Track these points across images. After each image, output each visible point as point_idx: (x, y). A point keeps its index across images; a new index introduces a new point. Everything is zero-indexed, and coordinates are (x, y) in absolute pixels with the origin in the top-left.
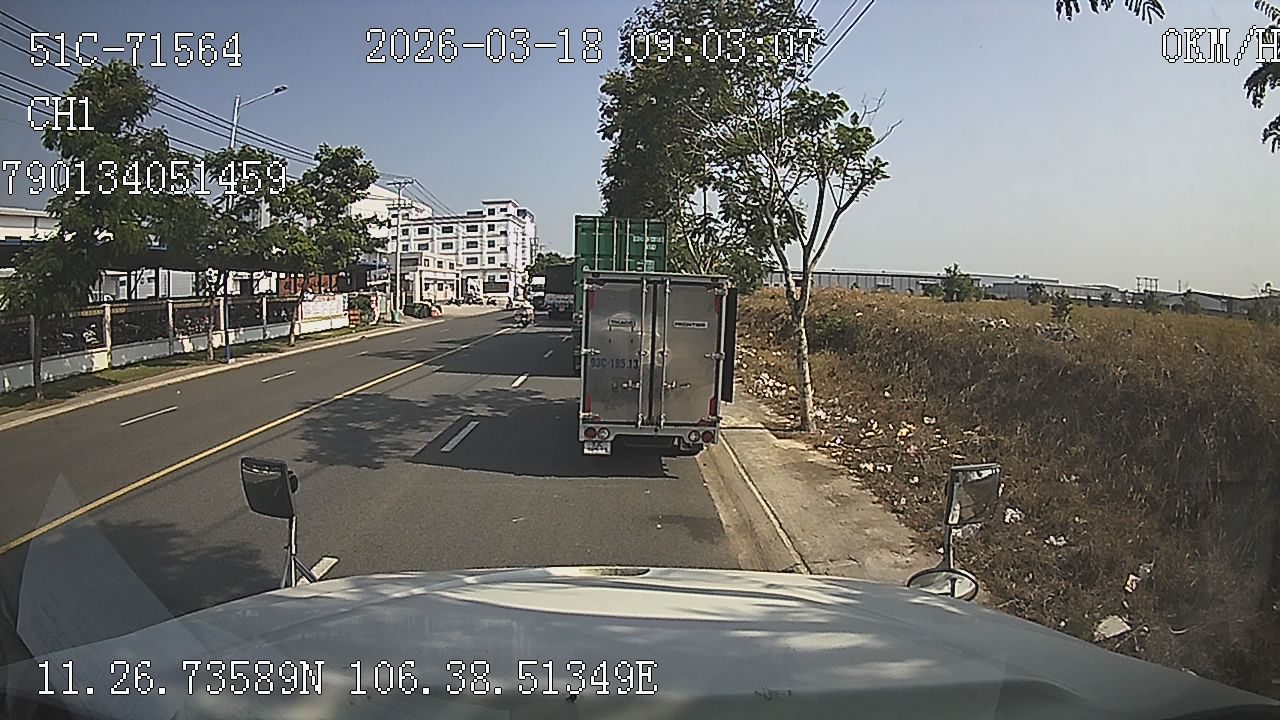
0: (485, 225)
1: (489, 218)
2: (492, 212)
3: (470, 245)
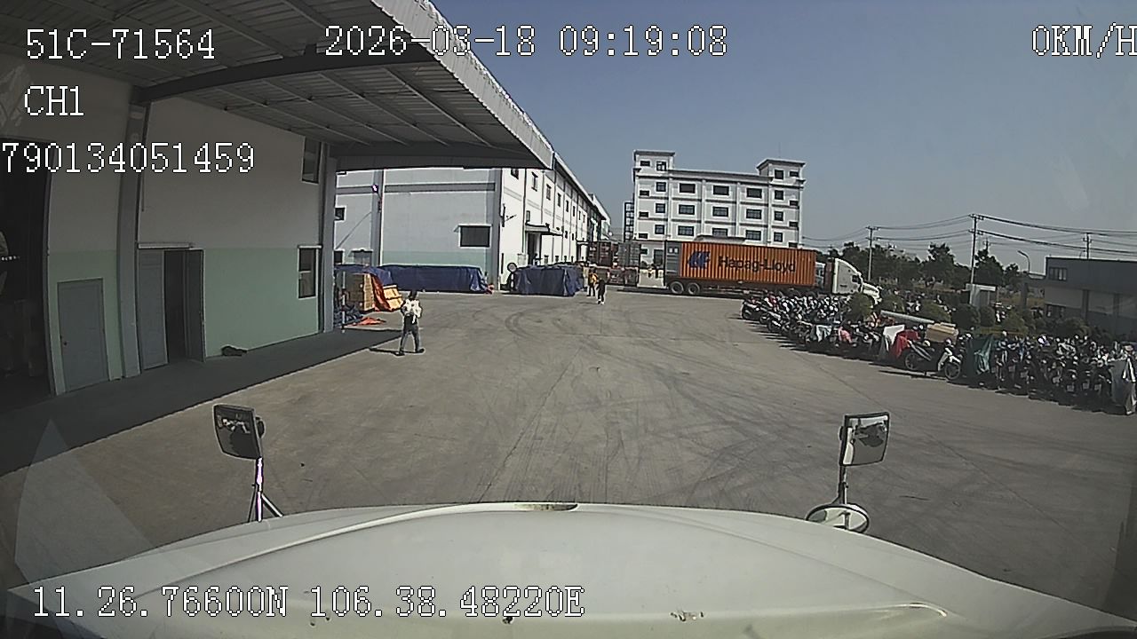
0: (772, 192)
1: (775, 181)
2: (779, 175)
3: (753, 214)
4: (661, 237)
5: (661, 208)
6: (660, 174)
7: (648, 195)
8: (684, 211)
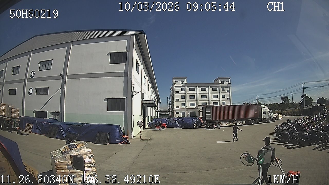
0: (221, 88)
1: (221, 85)
2: (223, 82)
3: (215, 96)
4: (184, 107)
5: (183, 97)
6: (182, 85)
7: (178, 93)
8: (191, 98)
